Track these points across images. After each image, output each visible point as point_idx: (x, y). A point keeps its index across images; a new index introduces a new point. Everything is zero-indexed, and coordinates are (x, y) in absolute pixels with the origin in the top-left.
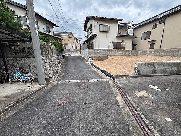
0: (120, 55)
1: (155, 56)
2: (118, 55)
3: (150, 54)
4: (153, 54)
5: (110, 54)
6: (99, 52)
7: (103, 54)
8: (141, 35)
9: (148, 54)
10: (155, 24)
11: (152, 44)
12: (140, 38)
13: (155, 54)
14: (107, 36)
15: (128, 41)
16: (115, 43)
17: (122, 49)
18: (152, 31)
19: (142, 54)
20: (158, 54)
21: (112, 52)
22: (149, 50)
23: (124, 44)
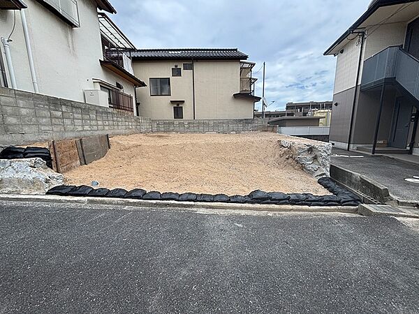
0: (127, 131)
1: (191, 132)
2: (123, 131)
3: (182, 129)
4: (188, 128)
5: (107, 128)
6: (64, 114)
7: (83, 126)
8: (147, 83)
9: (177, 129)
10: (176, 66)
11: (178, 108)
12: (146, 90)
13: (192, 129)
14: (71, 46)
15: (127, 90)
16: (104, 86)
17: (130, 113)
18: (173, 80)
19: (163, 129)
20: (196, 129)
21: (111, 123)
22: (177, 121)
23: (131, 98)
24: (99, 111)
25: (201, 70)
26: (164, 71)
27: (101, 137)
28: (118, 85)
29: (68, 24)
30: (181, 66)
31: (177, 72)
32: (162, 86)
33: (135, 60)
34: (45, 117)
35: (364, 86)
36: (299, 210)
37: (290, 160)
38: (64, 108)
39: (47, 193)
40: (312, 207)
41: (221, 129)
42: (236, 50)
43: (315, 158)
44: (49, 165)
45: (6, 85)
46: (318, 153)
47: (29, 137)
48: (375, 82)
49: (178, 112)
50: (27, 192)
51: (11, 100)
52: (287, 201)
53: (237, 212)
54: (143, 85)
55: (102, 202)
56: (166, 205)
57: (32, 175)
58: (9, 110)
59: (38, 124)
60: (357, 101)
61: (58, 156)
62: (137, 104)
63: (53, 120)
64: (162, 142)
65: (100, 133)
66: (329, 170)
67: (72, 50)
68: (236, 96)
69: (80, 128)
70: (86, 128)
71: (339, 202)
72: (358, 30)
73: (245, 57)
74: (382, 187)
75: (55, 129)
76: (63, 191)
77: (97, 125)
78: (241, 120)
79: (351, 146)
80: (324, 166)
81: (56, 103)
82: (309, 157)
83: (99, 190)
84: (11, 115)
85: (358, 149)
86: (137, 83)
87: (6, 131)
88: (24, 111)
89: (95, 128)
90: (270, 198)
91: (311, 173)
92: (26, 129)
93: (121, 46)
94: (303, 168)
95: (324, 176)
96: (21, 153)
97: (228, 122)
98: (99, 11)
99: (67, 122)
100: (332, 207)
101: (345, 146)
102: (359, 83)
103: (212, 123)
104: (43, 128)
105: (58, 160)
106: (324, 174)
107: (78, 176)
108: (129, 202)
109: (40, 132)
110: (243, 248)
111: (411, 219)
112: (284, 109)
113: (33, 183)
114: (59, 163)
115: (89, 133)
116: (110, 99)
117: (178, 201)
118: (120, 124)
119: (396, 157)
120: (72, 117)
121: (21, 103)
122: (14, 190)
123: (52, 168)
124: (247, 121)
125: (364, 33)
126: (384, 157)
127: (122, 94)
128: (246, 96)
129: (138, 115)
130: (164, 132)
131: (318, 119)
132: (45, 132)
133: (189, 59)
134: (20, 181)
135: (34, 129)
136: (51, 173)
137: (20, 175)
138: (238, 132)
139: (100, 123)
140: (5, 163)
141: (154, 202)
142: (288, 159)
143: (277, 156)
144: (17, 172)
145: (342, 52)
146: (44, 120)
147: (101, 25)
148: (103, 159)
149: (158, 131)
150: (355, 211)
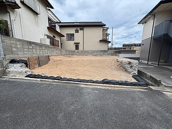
0: (57, 54)
1: (82, 55)
2: (55, 54)
3: (78, 54)
4: (81, 54)
5: (49, 53)
6: (33, 48)
7: (40, 52)
8: (65, 35)
9: (76, 54)
10: (77, 29)
11: (77, 46)
12: (65, 38)
13: (82, 54)
14: (37, 22)
15: (57, 38)
16: (48, 37)
17: (58, 47)
18: (75, 34)
19: (71, 54)
20: (84, 54)
21: (50, 51)
22: (76, 51)
23: (59, 41)
24: (46, 46)
25: (87, 30)
26: (72, 31)
27: (46, 57)
28: (54, 36)
29: (36, 13)
30: (79, 29)
31: (77, 31)
32: (71, 37)
33: (61, 27)
34: (26, 49)
35: (155, 37)
36: (122, 87)
37: (121, 67)
38: (33, 45)
39: (26, 77)
40: (128, 86)
41: (94, 54)
42: (101, 22)
43: (131, 67)
44: (27, 66)
45: (13, 37)
46: (133, 65)
47: (20, 56)
48: (159, 36)
49: (77, 47)
50: (18, 76)
51: (14, 42)
52: (118, 84)
53: (96, 87)
54: (64, 36)
55: (45, 81)
56: (69, 83)
57: (20, 70)
58: (13, 45)
59: (23, 51)
60: (152, 43)
61: (30, 63)
62: (61, 44)
63: (29, 50)
64: (69, 59)
65: (46, 55)
66: (137, 72)
67: (37, 23)
68: (100, 41)
69: (39, 53)
70: (41, 53)
71: (139, 85)
72: (152, 14)
73: (105, 25)
74: (158, 79)
75: (30, 53)
76: (31, 76)
77: (45, 52)
78: (102, 51)
79: (149, 62)
80: (135, 70)
81: (30, 43)
82: (129, 66)
83: (44, 76)
84: (14, 48)
85: (152, 63)
86: (61, 36)
87: (12, 53)
88: (19, 46)
89: (44, 53)
90: (111, 82)
91: (129, 73)
92: (19, 53)
93: (56, 21)
94: (126, 70)
95: (135, 74)
96: (17, 61)
97: (97, 51)
98: (47, 8)
99: (34, 50)
100: (137, 87)
101: (146, 62)
102: (153, 36)
103: (90, 52)
104: (25, 52)
105: (30, 65)
106: (135, 73)
107: (37, 71)
108: (55, 81)
109: (24, 54)
110: (96, 100)
111: (169, 93)
112: (122, 46)
113: (21, 73)
114: (30, 66)
115: (42, 55)
116: (50, 42)
117: (74, 81)
118: (54, 51)
119: (168, 67)
120: (36, 48)
121: (18, 43)
122: (14, 75)
123: (28, 68)
124: (105, 51)
125: (155, 15)
126: (163, 67)
127: (55, 40)
128: (105, 41)
129: (61, 48)
130: (71, 55)
131: (135, 51)
132: (26, 54)
133: (82, 26)
134: (16, 72)
135: (22, 53)
136: (27, 69)
137: (16, 70)
138: (101, 56)
139: (46, 51)
140: (11, 65)
141: (64, 81)
142: (120, 67)
143: (116, 66)
144: (15, 69)
145: (146, 23)
146: (26, 50)
147: (48, 13)
148: (47, 65)
149: (69, 55)
150: (146, 89)
